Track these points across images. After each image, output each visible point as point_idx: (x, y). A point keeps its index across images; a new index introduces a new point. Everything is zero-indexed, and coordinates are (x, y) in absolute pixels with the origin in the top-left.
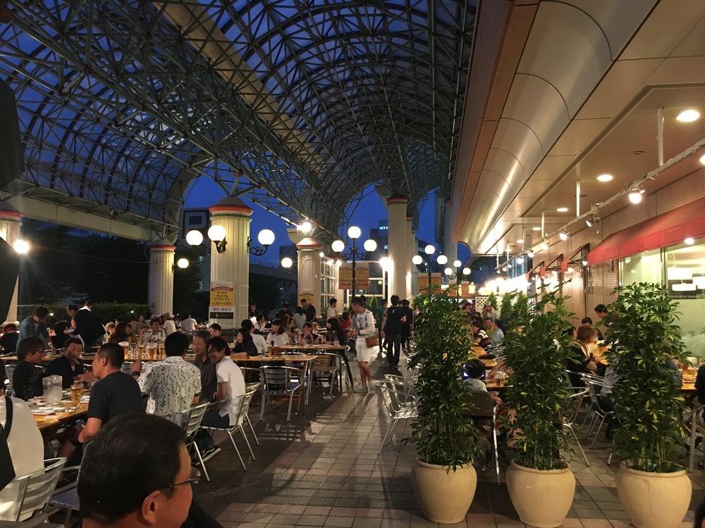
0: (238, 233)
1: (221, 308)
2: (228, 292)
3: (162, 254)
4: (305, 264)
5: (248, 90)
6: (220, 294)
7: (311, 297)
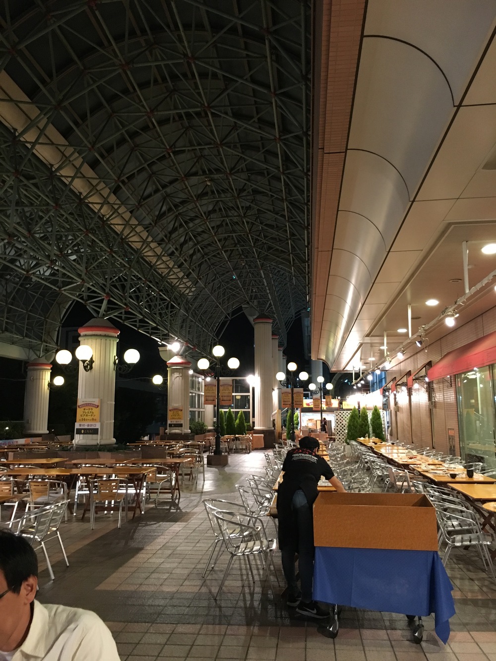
0: (105, 354)
1: (86, 424)
2: (94, 409)
3: (38, 372)
4: (175, 381)
5: (117, 221)
6: (86, 411)
7: (180, 412)
